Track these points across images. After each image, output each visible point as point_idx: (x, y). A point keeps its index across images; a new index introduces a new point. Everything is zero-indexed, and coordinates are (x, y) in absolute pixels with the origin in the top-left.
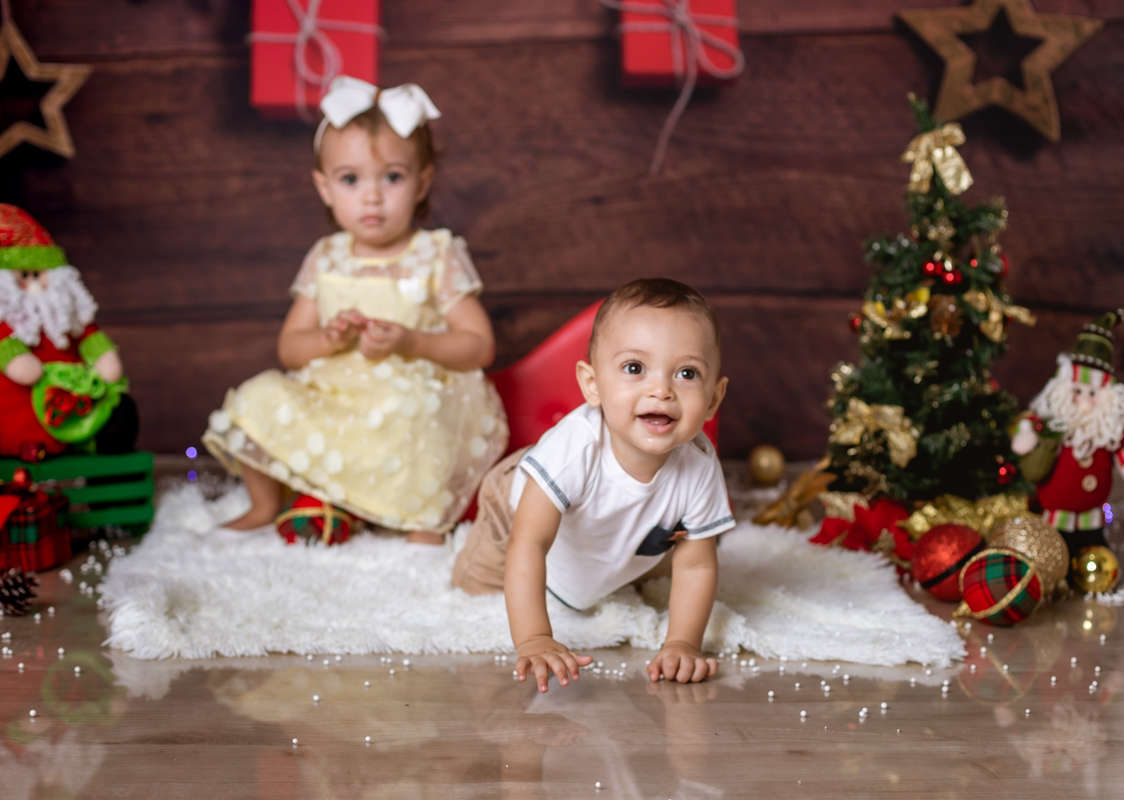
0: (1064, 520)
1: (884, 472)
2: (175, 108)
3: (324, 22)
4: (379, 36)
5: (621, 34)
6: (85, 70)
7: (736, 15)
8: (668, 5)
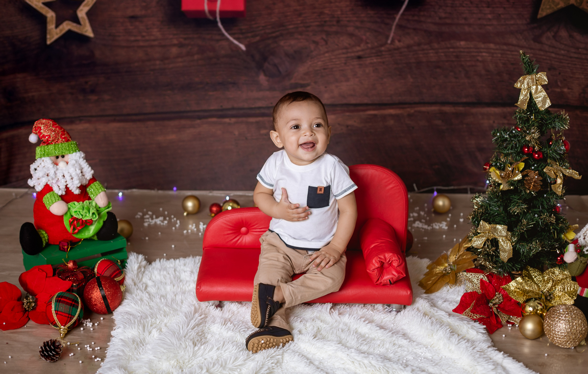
2: (143, 12)
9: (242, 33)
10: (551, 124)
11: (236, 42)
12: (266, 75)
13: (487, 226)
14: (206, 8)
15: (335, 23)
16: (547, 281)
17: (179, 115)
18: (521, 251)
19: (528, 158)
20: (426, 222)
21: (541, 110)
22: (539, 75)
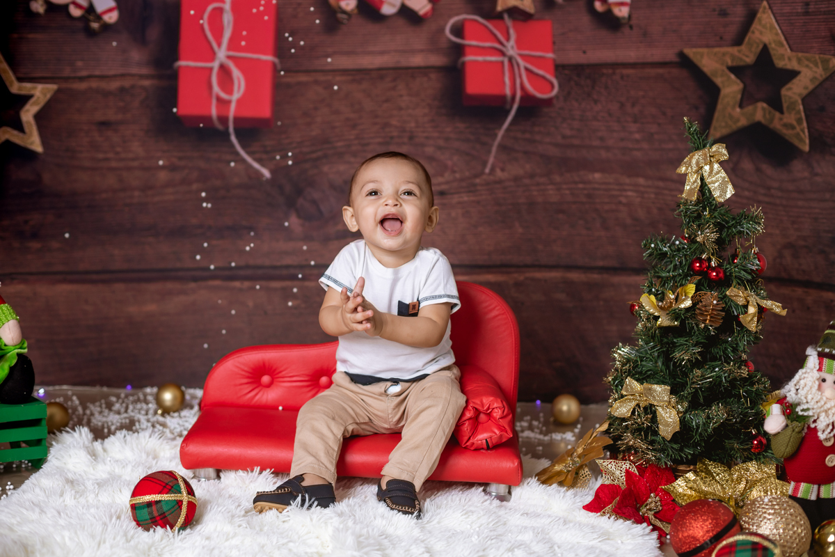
0: (807, 491)
1: (652, 443)
2: (120, 117)
3: (231, 53)
4: (274, 64)
5: (464, 64)
6: (54, 87)
7: (554, 52)
8: (501, 43)
9: (266, 152)
10: (735, 227)
11: (256, 165)
12: (299, 216)
13: (637, 386)
14: (214, 112)
15: (406, 140)
16: (737, 480)
17: (164, 275)
18: (694, 423)
19: (700, 278)
20: (541, 433)
21: (720, 203)
22: (714, 148)
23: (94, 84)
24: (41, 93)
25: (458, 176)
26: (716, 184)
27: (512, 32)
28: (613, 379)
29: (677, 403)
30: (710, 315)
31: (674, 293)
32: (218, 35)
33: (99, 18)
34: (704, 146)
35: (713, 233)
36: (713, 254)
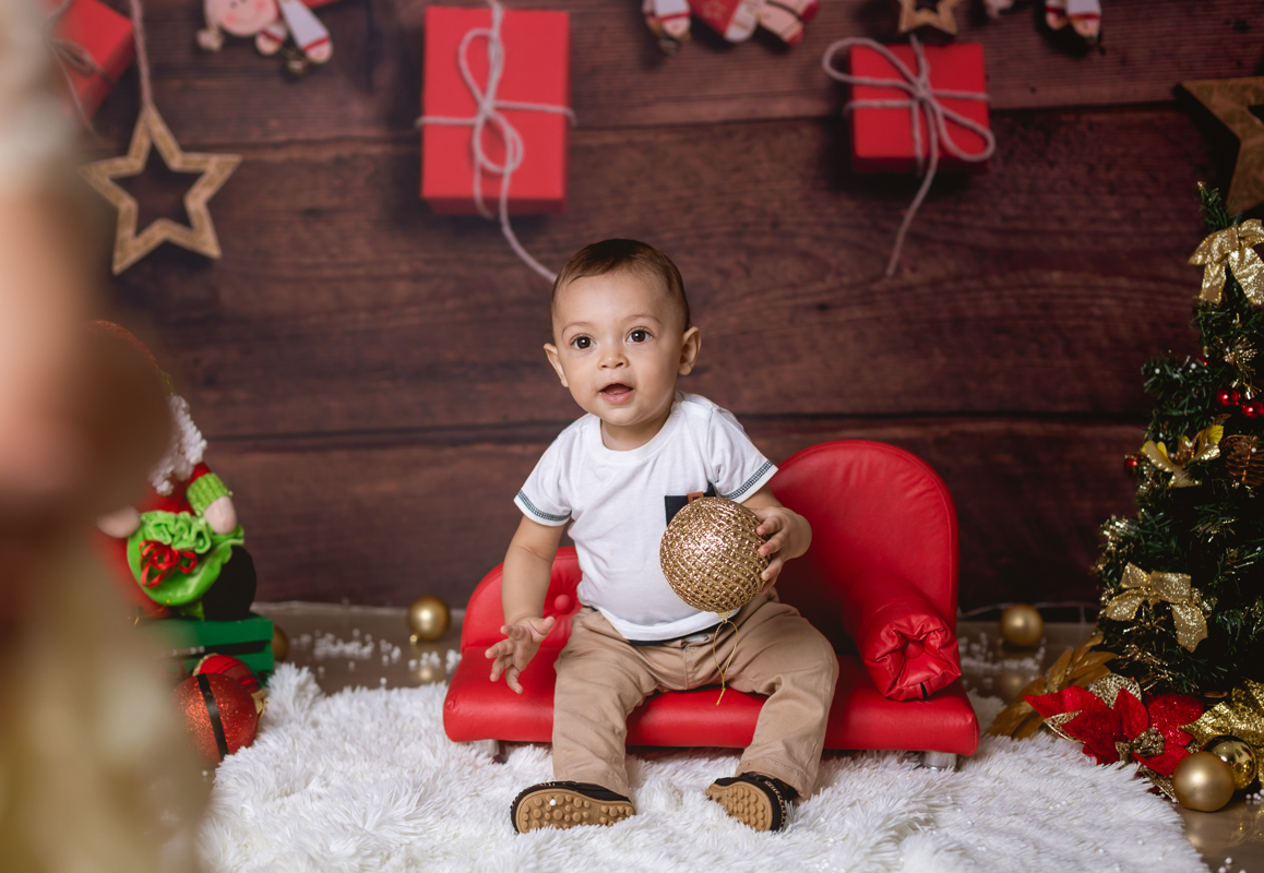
1: (1168, 656)
2: (335, 201)
3: (503, 103)
4: (567, 119)
5: (852, 112)
6: (233, 160)
7: (986, 90)
8: (906, 79)
9: (557, 251)
11: (542, 270)
13: (1143, 576)
14: (477, 191)
15: (767, 228)
17: (407, 437)
18: (1229, 627)
19: (1229, 416)
20: (986, 660)
21: (1257, 306)
22: (1245, 226)
23: (296, 153)
24: (216, 168)
25: (846, 280)
26: (1250, 279)
27: (923, 63)
28: (1104, 568)
29: (1203, 598)
30: (1246, 469)
31: (1191, 440)
32: (482, 78)
33: (301, 54)
34: (1230, 224)
35: (1248, 349)
36: (1248, 382)
